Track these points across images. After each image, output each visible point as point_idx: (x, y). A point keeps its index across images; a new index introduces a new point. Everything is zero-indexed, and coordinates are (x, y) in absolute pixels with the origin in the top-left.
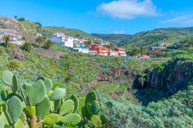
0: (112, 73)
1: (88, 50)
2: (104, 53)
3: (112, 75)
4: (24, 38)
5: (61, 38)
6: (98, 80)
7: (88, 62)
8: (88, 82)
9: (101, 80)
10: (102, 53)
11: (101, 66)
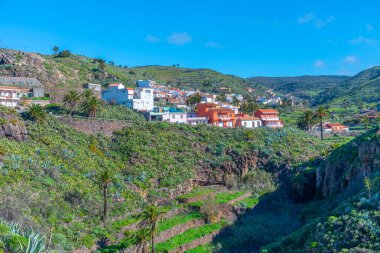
0: (234, 166)
1: (185, 116)
2: (225, 122)
3: (234, 171)
4: (47, 95)
5: (124, 91)
6: (200, 183)
7: (177, 142)
8: (167, 185)
9: (207, 184)
10: (220, 121)
11: (207, 150)
